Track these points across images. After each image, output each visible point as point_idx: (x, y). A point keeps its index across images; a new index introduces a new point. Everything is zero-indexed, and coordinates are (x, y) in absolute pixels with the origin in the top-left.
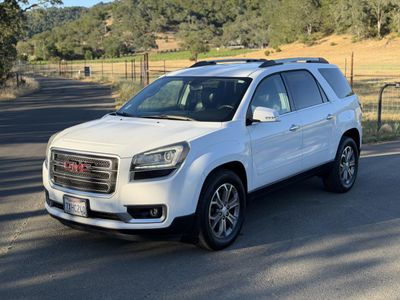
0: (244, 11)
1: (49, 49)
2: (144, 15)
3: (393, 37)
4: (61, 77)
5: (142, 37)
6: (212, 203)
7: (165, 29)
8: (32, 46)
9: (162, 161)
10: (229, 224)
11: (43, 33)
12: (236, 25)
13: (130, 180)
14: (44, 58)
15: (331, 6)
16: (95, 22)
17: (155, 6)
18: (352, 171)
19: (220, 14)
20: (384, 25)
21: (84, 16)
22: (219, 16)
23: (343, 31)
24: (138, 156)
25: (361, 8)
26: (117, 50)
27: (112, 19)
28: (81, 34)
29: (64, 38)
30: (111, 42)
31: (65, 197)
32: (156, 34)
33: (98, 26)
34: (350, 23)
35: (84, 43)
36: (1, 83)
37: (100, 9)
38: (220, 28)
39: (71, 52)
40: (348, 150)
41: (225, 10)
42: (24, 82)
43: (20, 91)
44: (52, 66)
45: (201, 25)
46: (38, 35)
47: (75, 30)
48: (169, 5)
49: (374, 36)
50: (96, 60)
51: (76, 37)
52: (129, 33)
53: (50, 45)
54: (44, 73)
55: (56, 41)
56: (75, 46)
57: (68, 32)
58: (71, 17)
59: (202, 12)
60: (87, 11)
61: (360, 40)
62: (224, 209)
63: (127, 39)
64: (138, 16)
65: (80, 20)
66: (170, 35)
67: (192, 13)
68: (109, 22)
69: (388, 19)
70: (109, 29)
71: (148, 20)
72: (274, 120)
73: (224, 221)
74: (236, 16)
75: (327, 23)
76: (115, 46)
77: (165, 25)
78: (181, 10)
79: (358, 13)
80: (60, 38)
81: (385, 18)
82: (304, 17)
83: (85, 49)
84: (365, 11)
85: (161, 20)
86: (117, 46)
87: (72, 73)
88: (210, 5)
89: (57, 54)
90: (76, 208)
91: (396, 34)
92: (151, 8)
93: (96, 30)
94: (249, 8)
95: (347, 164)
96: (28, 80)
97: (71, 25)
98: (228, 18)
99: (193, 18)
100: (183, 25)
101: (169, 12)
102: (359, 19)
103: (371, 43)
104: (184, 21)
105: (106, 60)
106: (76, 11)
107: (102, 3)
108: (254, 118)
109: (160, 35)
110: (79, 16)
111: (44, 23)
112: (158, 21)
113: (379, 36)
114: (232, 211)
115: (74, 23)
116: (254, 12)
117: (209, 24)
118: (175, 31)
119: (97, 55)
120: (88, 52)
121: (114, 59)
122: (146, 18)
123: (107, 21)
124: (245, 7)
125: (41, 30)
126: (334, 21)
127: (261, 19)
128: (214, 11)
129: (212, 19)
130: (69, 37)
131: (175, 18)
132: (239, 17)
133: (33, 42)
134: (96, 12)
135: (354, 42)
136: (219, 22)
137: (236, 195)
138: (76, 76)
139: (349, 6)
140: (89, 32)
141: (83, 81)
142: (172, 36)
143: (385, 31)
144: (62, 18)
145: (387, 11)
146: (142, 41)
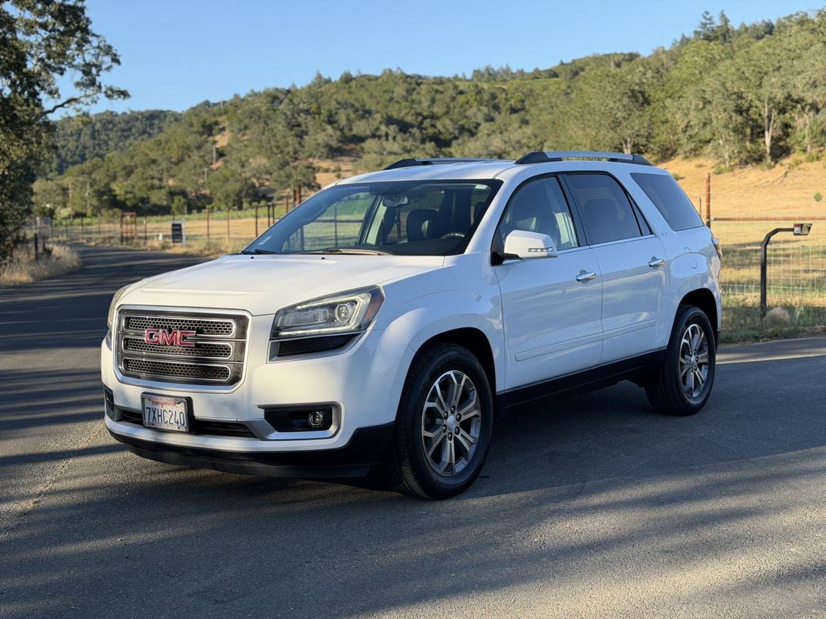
0: (495, 115)
1: (99, 194)
2: (293, 125)
3: (798, 163)
4: (124, 246)
5: (288, 169)
6: (427, 405)
7: (334, 152)
8: (65, 190)
9: (331, 321)
10: (460, 451)
11: (88, 164)
12: (478, 143)
13: (271, 358)
14: (89, 212)
15: (668, 102)
16: (192, 140)
17: (314, 107)
18: (703, 374)
19: (447, 122)
20: (779, 139)
21: (170, 129)
22: (445, 126)
23: (695, 152)
24: (285, 311)
25: (731, 105)
26: (238, 194)
27: (227, 134)
28: (164, 165)
29: (129, 172)
30: (226, 180)
31: (145, 397)
32: (317, 163)
33: (199, 148)
34: (709, 136)
35: (171, 182)
36: (4, 255)
37: (204, 115)
38: (446, 150)
39: (144, 200)
40: (694, 330)
41: (455, 114)
42: (48, 252)
43: (43, 268)
44: (106, 227)
45: (408, 144)
46: (77, 167)
47: (153, 155)
48: (343, 105)
49: (759, 160)
50: (195, 214)
51: (153, 171)
52: (260, 161)
53: (100, 186)
54: (89, 240)
55: (114, 178)
56: (152, 187)
57: (138, 160)
58: (144, 132)
59: (409, 119)
60: (177, 118)
61: (732, 169)
62: (451, 420)
63: (258, 173)
64: (280, 127)
65: (162, 137)
66: (346, 164)
67: (390, 121)
68: (222, 140)
69: (786, 126)
70: (221, 154)
71: (301, 136)
72: (545, 253)
73: (450, 444)
74: (478, 125)
75: (663, 136)
76: (234, 186)
77: (334, 144)
78: (366, 114)
79: (724, 115)
80: (121, 174)
81: (778, 123)
82: (616, 124)
83: (172, 194)
84: (739, 111)
85: (328, 135)
86: (237, 186)
87: (146, 238)
88: (425, 104)
89: (114, 204)
90: (167, 416)
91: (802, 157)
92: (307, 112)
93: (195, 155)
94: (504, 108)
95: (693, 359)
96: (57, 250)
97: (144, 147)
98: (462, 129)
99: (392, 129)
100: (370, 144)
101: (342, 119)
102: (726, 127)
103: (753, 174)
104: (374, 136)
105: (216, 214)
106: (154, 119)
107: (207, 103)
108: (507, 251)
109: (325, 164)
110: (161, 129)
111: (89, 143)
112: (321, 138)
113: (769, 160)
114: (466, 425)
115: (150, 143)
116: (514, 116)
117: (423, 141)
118: (356, 155)
119: (197, 204)
120: (179, 201)
121: (232, 213)
122: (297, 130)
123: (217, 138)
124: (496, 108)
125: (83, 158)
126: (675, 134)
127: (528, 130)
128: (433, 117)
129: (431, 131)
130: (139, 170)
131: (356, 131)
132: (485, 128)
133: (67, 181)
134: (195, 121)
135: (719, 173)
136: (446, 136)
137: (474, 395)
138: (156, 243)
139: (707, 102)
140: (180, 161)
141: (169, 251)
142: (350, 167)
143: (780, 151)
144: (126, 133)
145: (783, 111)
146: (289, 176)
